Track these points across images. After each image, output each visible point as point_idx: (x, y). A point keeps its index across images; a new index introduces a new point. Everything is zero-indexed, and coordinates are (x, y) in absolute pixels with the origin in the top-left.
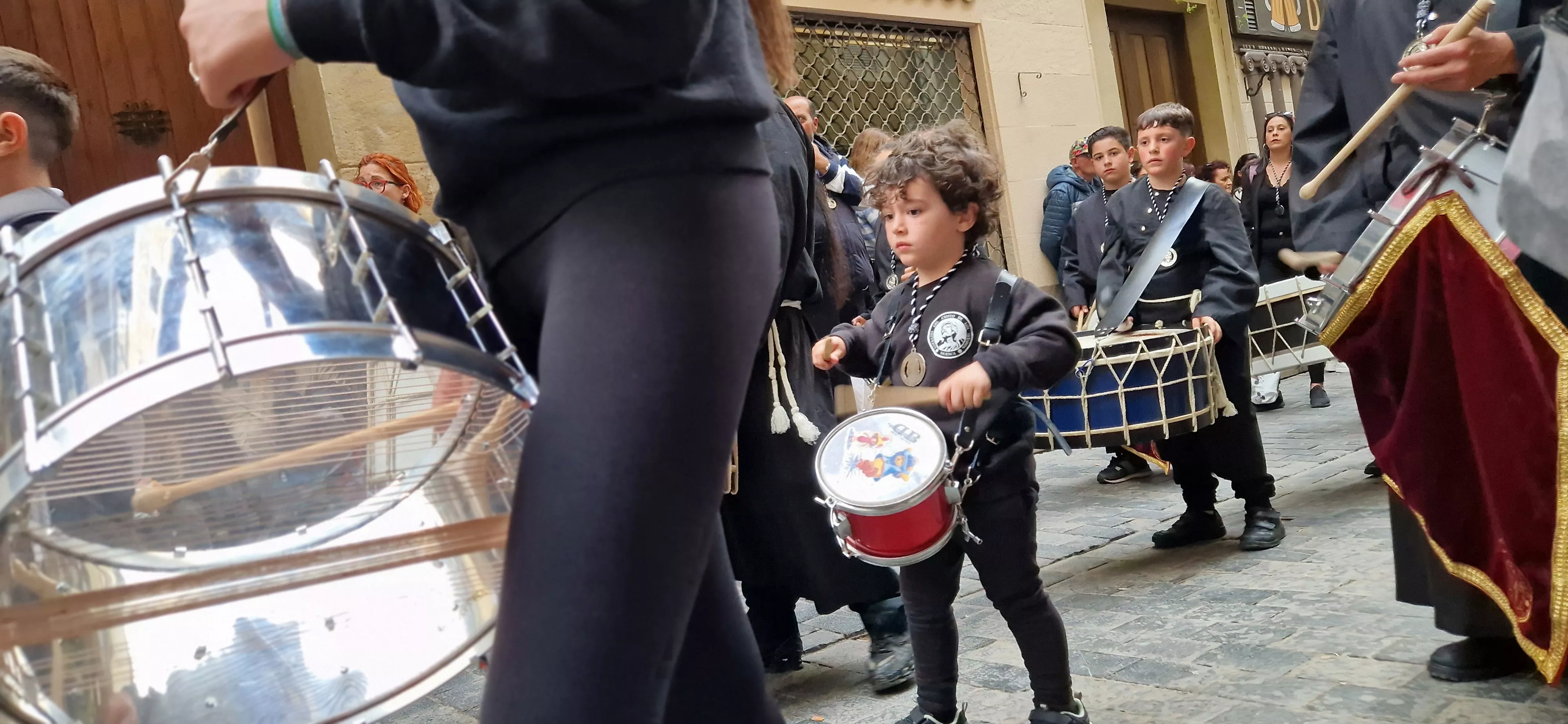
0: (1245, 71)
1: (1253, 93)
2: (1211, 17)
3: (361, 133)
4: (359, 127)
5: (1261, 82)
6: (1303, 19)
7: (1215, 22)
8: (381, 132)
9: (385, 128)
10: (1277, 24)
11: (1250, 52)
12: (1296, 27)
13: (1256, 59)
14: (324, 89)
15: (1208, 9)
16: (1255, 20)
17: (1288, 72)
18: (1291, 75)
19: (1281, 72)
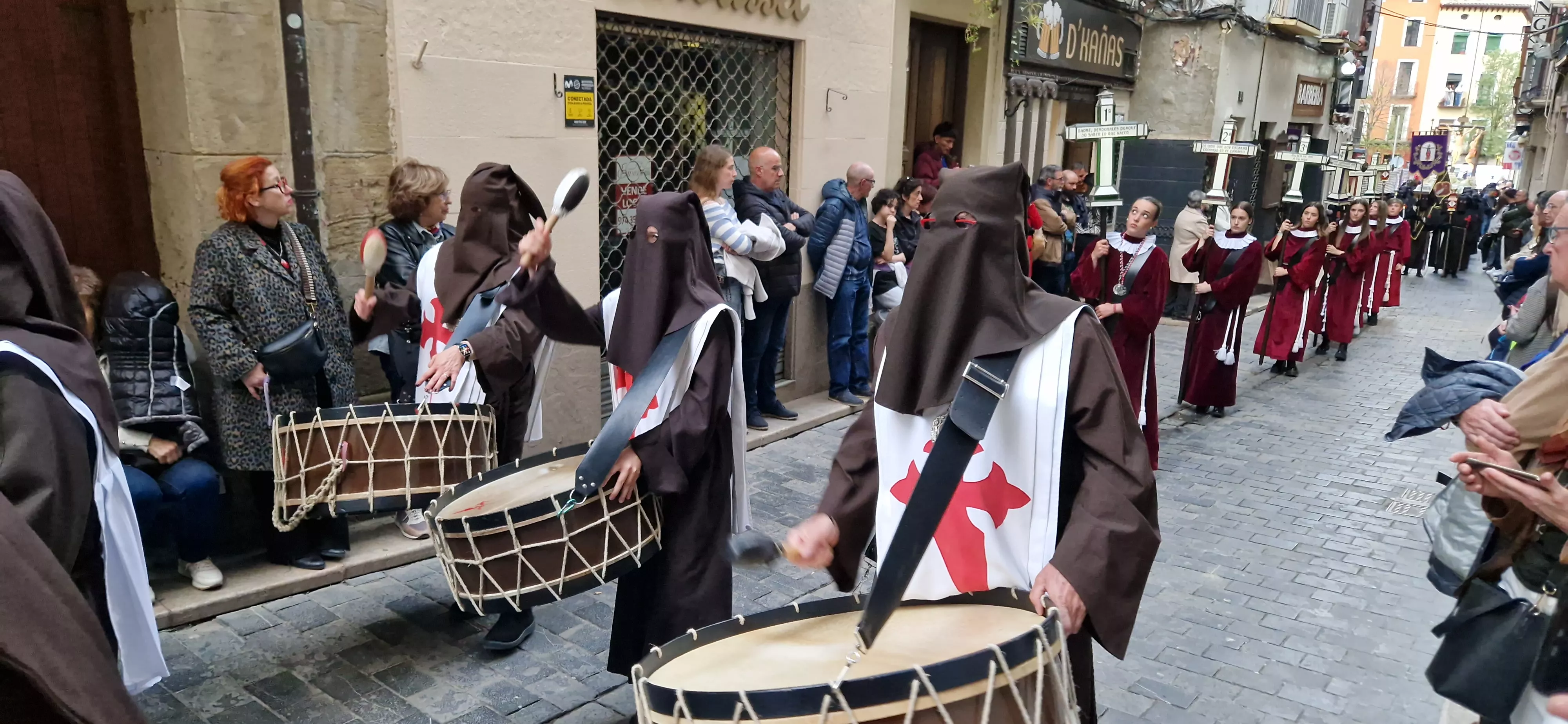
0: (1008, 93)
1: (1010, 114)
2: (991, 40)
3: (217, 121)
4: (217, 116)
5: (1018, 106)
6: (1062, 48)
7: (994, 44)
8: (238, 121)
9: (243, 119)
10: (1041, 52)
11: (1015, 77)
12: (1055, 55)
13: (1019, 83)
14: (185, 73)
15: (991, 32)
16: (1025, 47)
17: (1040, 96)
18: (1042, 99)
19: (1035, 95)
